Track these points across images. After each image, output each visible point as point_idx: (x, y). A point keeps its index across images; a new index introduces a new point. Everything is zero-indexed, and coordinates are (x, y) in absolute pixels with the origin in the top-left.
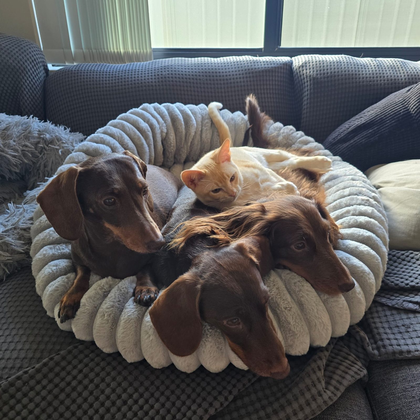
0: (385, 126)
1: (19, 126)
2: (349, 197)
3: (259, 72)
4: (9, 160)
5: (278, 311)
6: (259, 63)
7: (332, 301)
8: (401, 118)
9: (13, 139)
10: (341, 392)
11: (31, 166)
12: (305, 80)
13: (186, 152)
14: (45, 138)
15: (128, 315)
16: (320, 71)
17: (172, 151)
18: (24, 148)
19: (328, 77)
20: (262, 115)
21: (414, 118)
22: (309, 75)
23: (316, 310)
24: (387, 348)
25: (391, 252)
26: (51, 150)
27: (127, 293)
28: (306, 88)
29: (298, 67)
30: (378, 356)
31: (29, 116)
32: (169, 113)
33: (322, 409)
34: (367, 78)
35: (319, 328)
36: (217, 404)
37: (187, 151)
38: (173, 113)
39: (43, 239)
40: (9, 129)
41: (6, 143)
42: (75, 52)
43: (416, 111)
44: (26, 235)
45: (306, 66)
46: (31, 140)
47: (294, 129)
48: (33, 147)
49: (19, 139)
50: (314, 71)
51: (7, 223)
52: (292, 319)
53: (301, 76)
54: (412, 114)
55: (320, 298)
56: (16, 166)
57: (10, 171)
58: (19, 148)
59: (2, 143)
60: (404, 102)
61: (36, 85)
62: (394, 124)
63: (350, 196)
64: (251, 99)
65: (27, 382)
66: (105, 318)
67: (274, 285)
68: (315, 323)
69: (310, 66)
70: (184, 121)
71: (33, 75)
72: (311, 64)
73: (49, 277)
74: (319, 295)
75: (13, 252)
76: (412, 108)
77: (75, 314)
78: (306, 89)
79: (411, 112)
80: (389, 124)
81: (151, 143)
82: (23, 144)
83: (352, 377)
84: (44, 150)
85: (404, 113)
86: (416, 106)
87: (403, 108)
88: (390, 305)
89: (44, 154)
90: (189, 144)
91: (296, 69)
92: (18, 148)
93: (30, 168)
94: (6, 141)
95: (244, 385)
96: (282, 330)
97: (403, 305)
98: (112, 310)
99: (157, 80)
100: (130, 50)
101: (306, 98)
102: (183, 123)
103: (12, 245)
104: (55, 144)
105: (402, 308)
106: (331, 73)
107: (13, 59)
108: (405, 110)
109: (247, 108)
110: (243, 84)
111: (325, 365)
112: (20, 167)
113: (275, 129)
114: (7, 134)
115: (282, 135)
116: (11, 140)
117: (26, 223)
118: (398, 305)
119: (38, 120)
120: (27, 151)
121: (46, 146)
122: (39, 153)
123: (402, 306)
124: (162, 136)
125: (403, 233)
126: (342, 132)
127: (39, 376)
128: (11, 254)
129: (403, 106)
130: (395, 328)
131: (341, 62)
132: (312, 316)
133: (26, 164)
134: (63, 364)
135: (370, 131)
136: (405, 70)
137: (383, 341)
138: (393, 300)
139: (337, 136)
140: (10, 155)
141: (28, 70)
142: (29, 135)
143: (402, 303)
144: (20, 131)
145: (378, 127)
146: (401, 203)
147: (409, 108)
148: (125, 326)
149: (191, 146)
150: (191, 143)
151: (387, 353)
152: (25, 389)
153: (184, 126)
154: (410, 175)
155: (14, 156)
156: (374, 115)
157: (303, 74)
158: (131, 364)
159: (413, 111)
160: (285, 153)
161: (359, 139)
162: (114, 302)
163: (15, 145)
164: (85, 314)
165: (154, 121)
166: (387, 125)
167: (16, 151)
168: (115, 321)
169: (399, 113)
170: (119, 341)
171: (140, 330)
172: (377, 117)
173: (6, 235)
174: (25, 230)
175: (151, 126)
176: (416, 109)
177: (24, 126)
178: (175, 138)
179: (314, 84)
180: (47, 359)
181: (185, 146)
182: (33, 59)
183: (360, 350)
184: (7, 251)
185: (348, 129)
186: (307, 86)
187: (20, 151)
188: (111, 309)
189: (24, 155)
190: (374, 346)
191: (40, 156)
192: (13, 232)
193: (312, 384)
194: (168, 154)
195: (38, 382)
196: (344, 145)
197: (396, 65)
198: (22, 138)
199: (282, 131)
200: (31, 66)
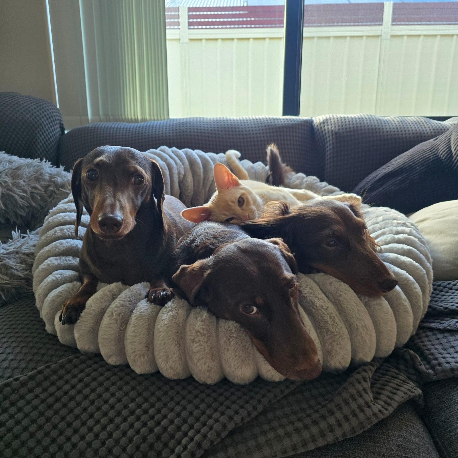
0: (414, 172)
1: (31, 167)
2: (383, 222)
3: (279, 128)
4: (16, 201)
5: (313, 309)
6: (279, 121)
7: (374, 304)
8: (431, 164)
9: (23, 179)
10: (393, 407)
11: (39, 211)
12: (327, 135)
13: (203, 197)
14: (56, 182)
15: (141, 311)
16: (342, 126)
17: (190, 194)
18: (33, 190)
19: (350, 132)
20: (283, 165)
21: (444, 163)
22: (330, 130)
23: (356, 311)
24: (443, 365)
25: (435, 283)
26: (61, 195)
27: (140, 295)
28: (328, 142)
29: (319, 124)
30: (434, 375)
31: (41, 160)
32: (187, 157)
33: (372, 423)
34: (391, 132)
35: (362, 332)
36: (243, 412)
37: (205, 196)
38: (191, 156)
39: (48, 251)
40: (20, 169)
41: (15, 182)
42: (91, 119)
43: (446, 157)
44: (29, 260)
45: (327, 123)
46: (41, 182)
47: (318, 180)
48: (43, 190)
49: (29, 181)
50: (335, 127)
51: (9, 247)
52: (330, 319)
53: (322, 132)
54: (442, 159)
55: (361, 300)
56: (23, 208)
57: (16, 215)
58: (29, 189)
59: (11, 181)
60: (432, 149)
61: (51, 140)
62: (424, 170)
63: (385, 221)
64: (272, 148)
65: (17, 390)
66: (114, 317)
67: (307, 285)
68: (357, 325)
69: (331, 122)
70: (203, 165)
71: (49, 131)
72: (332, 120)
73: (52, 285)
74: (359, 297)
75: (13, 276)
76: (441, 154)
77: (79, 315)
78: (328, 144)
79: (441, 158)
80: (419, 170)
81: (168, 182)
82: (33, 185)
83: (406, 393)
84: (54, 194)
85: (434, 159)
86: (445, 152)
87: (432, 154)
88: (441, 328)
89: (53, 199)
90: (207, 189)
91: (317, 126)
92: (27, 189)
93: (37, 214)
94: (16, 181)
95: (275, 396)
96: (318, 332)
97: (456, 326)
98: (122, 309)
99: (175, 134)
100: (148, 117)
101: (329, 153)
102: (201, 166)
103: (12, 268)
104: (66, 187)
105: (455, 329)
106: (354, 127)
107: (30, 114)
108: (434, 156)
109: (268, 158)
110: (263, 139)
111: (371, 378)
112: (27, 210)
113: (298, 178)
114: (17, 174)
115: (305, 183)
116: (21, 179)
117: (30, 249)
118: (451, 327)
119: (51, 164)
120: (37, 194)
121: (56, 190)
122: (48, 197)
123: (455, 328)
124: (179, 177)
125: (447, 262)
126: (369, 181)
127: (31, 384)
128: (10, 278)
129: (432, 153)
130: (450, 349)
131: (363, 119)
132: (352, 317)
133: (34, 207)
134: (61, 372)
135: (399, 178)
136: (429, 125)
137: (438, 360)
138: (444, 323)
139: (364, 186)
140: (18, 195)
141: (44, 126)
142: (40, 177)
143: (455, 324)
144: (31, 173)
145: (407, 174)
146: (441, 233)
147: (438, 154)
148: (136, 323)
149: (209, 191)
150: (210, 188)
151: (444, 371)
152: (14, 397)
153: (202, 170)
154: (447, 209)
155: (22, 198)
156: (402, 163)
157: (325, 130)
158: (141, 375)
159: (443, 156)
160: (310, 193)
161: (388, 186)
162: (124, 301)
163: (24, 186)
164: (91, 315)
165: (172, 161)
166: (416, 171)
167: (25, 191)
168: (124, 322)
169: (428, 159)
170: (128, 341)
171: (154, 328)
172: (405, 164)
173: (7, 258)
174: (27, 255)
175: (169, 166)
176: (446, 155)
177: (36, 168)
178: (192, 181)
179: (336, 138)
180: (43, 366)
181: (203, 191)
182: (50, 115)
183: (411, 371)
184: (6, 275)
185: (376, 177)
186: (330, 141)
187: (28, 192)
188: (120, 308)
189: (33, 197)
190: (428, 366)
191: (50, 200)
192: (15, 256)
193: (358, 395)
194: (185, 197)
195: (30, 391)
196: (372, 194)
197: (420, 121)
198: (32, 179)
199: (305, 180)
200: (47, 122)
